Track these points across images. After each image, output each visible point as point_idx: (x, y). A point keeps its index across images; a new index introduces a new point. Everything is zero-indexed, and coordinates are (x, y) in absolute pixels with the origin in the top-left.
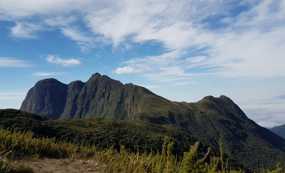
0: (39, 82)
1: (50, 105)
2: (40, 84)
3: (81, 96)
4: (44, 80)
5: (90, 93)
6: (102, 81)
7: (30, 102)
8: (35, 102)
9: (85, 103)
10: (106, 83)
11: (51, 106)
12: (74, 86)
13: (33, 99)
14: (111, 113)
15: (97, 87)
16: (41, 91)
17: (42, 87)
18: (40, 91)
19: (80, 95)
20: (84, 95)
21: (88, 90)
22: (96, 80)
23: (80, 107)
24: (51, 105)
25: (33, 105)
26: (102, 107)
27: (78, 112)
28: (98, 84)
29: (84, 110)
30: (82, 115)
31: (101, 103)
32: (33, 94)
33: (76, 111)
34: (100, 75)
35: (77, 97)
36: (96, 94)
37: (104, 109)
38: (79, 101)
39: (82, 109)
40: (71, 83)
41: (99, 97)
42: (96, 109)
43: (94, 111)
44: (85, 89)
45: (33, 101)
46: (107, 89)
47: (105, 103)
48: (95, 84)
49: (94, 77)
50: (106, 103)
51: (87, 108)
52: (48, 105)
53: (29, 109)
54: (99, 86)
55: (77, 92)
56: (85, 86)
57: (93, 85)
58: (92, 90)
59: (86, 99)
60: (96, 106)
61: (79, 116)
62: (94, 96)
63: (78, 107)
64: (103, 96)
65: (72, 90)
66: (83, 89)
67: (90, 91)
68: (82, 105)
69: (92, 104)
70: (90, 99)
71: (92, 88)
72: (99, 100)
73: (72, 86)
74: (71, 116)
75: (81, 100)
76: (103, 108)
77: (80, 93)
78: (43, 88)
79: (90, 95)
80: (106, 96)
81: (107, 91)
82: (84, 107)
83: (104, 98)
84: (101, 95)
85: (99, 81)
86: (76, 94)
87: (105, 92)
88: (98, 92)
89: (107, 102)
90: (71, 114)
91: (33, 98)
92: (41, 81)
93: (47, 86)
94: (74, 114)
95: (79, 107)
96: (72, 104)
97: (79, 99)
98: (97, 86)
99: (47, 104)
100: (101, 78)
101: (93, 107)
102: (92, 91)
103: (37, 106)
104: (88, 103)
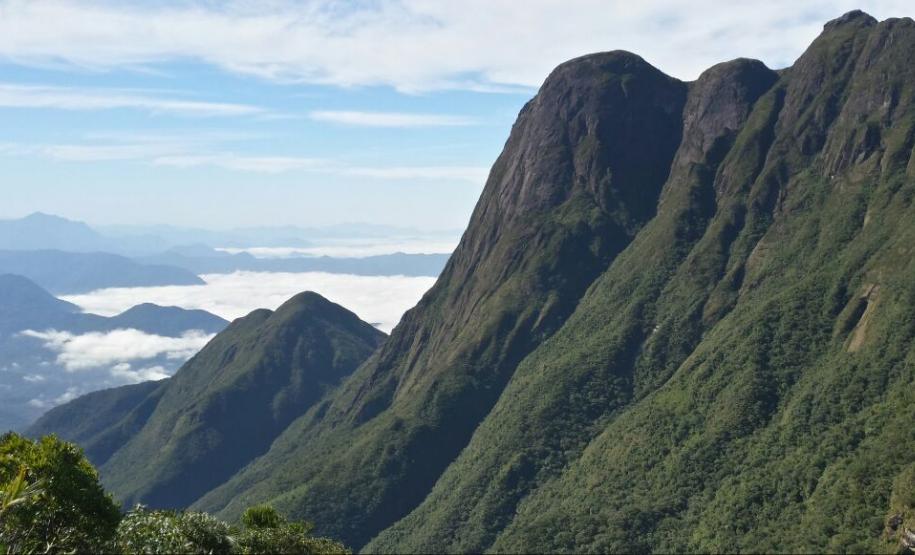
0: (560, 68)
1: (593, 180)
2: (563, 79)
3: (743, 143)
4: (581, 60)
5: (797, 129)
6: (877, 51)
7: (515, 163)
8: (534, 164)
9: (760, 178)
10: (899, 67)
11: (597, 190)
12: (720, 87)
13: (527, 152)
14: (902, 251)
15: (842, 90)
16: (561, 115)
17: (569, 94)
18: (558, 114)
19: (741, 141)
20: (765, 137)
21: (785, 112)
22: (843, 48)
23: (732, 200)
24: (597, 181)
25: (527, 177)
26: (852, 208)
27: (714, 228)
28: (849, 76)
29: (749, 218)
30: (736, 243)
31: (849, 184)
32: (531, 125)
33: (706, 224)
34: (870, 21)
35: (722, 146)
36: (830, 132)
37: (867, 220)
38: (731, 170)
39: (740, 212)
40: (707, 75)
41: (848, 148)
42: (817, 221)
43: (801, 233)
44: (772, 103)
45: (528, 162)
46: (903, 102)
47: (879, 190)
48: (835, 72)
49: (833, 34)
50: (882, 187)
51: (765, 208)
52: (583, 180)
53: (509, 196)
54: (855, 83)
55: (728, 117)
56: (777, 85)
57: (820, 79)
58: (809, 110)
59: (772, 158)
60: (822, 201)
61: (718, 247)
62: (814, 144)
63: (721, 203)
64: (873, 139)
65: (705, 112)
66: (763, 106)
67: (801, 112)
68: (746, 189)
69: (800, 188)
70: (793, 157)
71: (810, 99)
72: (843, 166)
73: (709, 87)
74: (678, 244)
75: (738, 162)
76: (858, 218)
77: (742, 129)
78: (574, 99)
79: (794, 140)
80: (891, 142)
81: (902, 116)
82: (749, 201)
83: (874, 156)
84: (860, 139)
85: (859, 52)
86: (721, 133)
87: (889, 123)
88: (842, 119)
89: (892, 182)
90: (679, 234)
91: (529, 148)
92: (569, 64)
93: (589, 89)
94: (696, 235)
95: (725, 203)
96: (694, 181)
97: (730, 161)
98: (844, 84)
99: (582, 178)
100: (874, 37)
101: (801, 205)
102: (812, 116)
103: (537, 182)
104: (777, 182)
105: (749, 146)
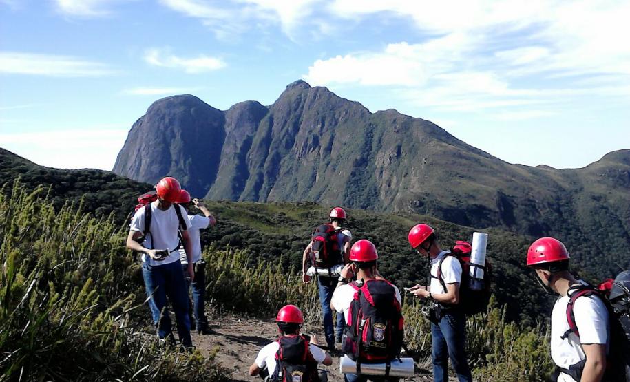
0: (156, 103)
1: (182, 162)
2: (158, 110)
3: (258, 143)
4: (167, 99)
5: (281, 137)
6: (312, 102)
7: (135, 154)
8: (147, 154)
9: (268, 159)
10: (323, 109)
11: (185, 167)
12: (241, 115)
13: (142, 148)
14: (335, 191)
15: (298, 119)
16: (160, 128)
17: (163, 118)
18: (158, 127)
19: (256, 140)
20: (267, 140)
21: (274, 128)
22: (297, 99)
23: (256, 171)
24: (185, 162)
25: (144, 161)
26: (311, 173)
27: (250, 184)
28: (301, 112)
29: (265, 178)
30: (261, 191)
31: (308, 162)
32: (143, 133)
33: (245, 182)
34: (307, 86)
35: (247, 144)
36: (296, 138)
37: (317, 178)
38: (253, 155)
39: (261, 175)
40: (234, 107)
41: (305, 145)
42: (296, 179)
43: (291, 184)
44: (268, 123)
45: (143, 153)
46: (327, 124)
47: (321, 164)
48: (295, 110)
49: (292, 91)
50: (322, 163)
51: (273, 173)
52: (177, 162)
53: (134, 172)
54: (305, 116)
55: (247, 129)
56: (269, 115)
57: (289, 114)
58: (286, 128)
59: (272, 150)
60: (297, 170)
61: (253, 194)
62: (290, 144)
63: (251, 172)
64: (316, 142)
65: (236, 127)
66: (263, 124)
67: (282, 129)
68: (262, 165)
69: (286, 164)
70: (282, 150)
71: (286, 122)
72: (304, 154)
73: (236, 115)
74: (234, 193)
75: (257, 152)
76: (314, 177)
77: (255, 135)
78: (167, 121)
79: (281, 141)
80: (324, 143)
81: (327, 131)
82: (264, 171)
83: (317, 149)
84: (310, 142)
85: (305, 101)
86: (245, 138)
87: (321, 134)
88: (300, 131)
89: (326, 161)
90: (234, 188)
91: (144, 145)
92: (161, 101)
93: (174, 114)
94: (242, 188)
95: (253, 171)
96: (236, 162)
97: (253, 151)
98: (300, 116)
99: (176, 161)
100: (310, 95)
101: (288, 172)
102: (288, 130)
103: (151, 164)
104: (277, 159)
105: (261, 145)
